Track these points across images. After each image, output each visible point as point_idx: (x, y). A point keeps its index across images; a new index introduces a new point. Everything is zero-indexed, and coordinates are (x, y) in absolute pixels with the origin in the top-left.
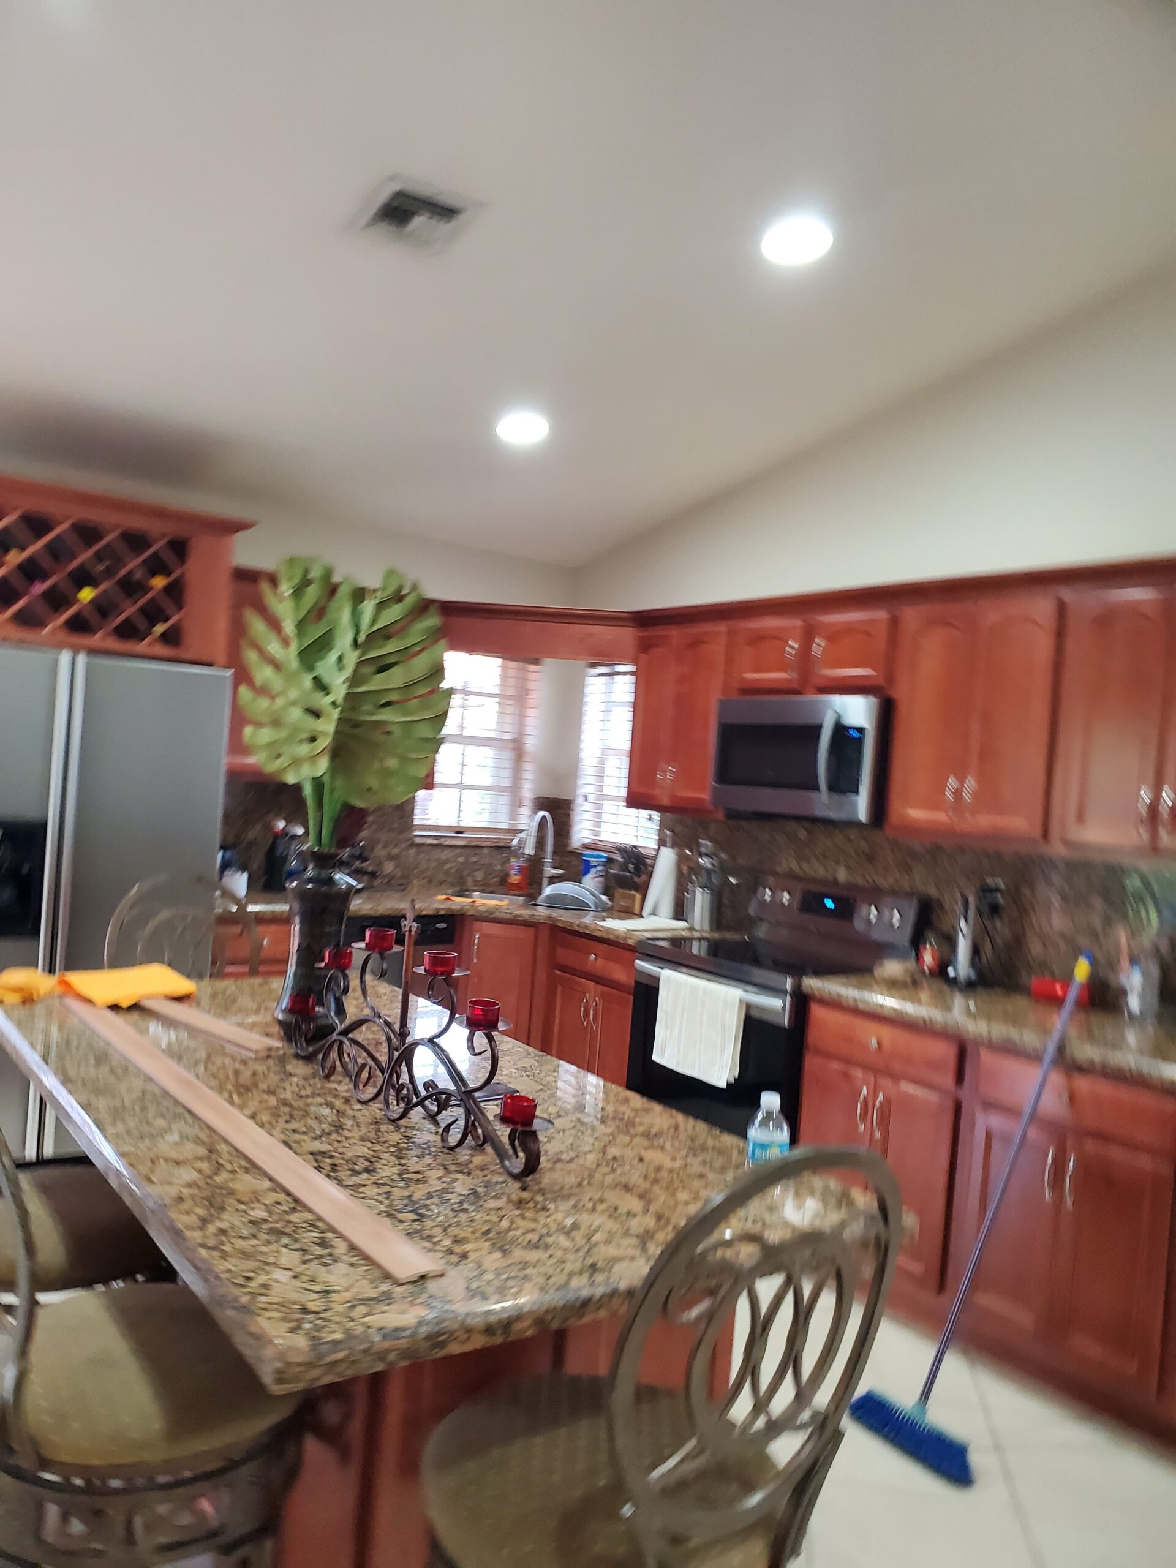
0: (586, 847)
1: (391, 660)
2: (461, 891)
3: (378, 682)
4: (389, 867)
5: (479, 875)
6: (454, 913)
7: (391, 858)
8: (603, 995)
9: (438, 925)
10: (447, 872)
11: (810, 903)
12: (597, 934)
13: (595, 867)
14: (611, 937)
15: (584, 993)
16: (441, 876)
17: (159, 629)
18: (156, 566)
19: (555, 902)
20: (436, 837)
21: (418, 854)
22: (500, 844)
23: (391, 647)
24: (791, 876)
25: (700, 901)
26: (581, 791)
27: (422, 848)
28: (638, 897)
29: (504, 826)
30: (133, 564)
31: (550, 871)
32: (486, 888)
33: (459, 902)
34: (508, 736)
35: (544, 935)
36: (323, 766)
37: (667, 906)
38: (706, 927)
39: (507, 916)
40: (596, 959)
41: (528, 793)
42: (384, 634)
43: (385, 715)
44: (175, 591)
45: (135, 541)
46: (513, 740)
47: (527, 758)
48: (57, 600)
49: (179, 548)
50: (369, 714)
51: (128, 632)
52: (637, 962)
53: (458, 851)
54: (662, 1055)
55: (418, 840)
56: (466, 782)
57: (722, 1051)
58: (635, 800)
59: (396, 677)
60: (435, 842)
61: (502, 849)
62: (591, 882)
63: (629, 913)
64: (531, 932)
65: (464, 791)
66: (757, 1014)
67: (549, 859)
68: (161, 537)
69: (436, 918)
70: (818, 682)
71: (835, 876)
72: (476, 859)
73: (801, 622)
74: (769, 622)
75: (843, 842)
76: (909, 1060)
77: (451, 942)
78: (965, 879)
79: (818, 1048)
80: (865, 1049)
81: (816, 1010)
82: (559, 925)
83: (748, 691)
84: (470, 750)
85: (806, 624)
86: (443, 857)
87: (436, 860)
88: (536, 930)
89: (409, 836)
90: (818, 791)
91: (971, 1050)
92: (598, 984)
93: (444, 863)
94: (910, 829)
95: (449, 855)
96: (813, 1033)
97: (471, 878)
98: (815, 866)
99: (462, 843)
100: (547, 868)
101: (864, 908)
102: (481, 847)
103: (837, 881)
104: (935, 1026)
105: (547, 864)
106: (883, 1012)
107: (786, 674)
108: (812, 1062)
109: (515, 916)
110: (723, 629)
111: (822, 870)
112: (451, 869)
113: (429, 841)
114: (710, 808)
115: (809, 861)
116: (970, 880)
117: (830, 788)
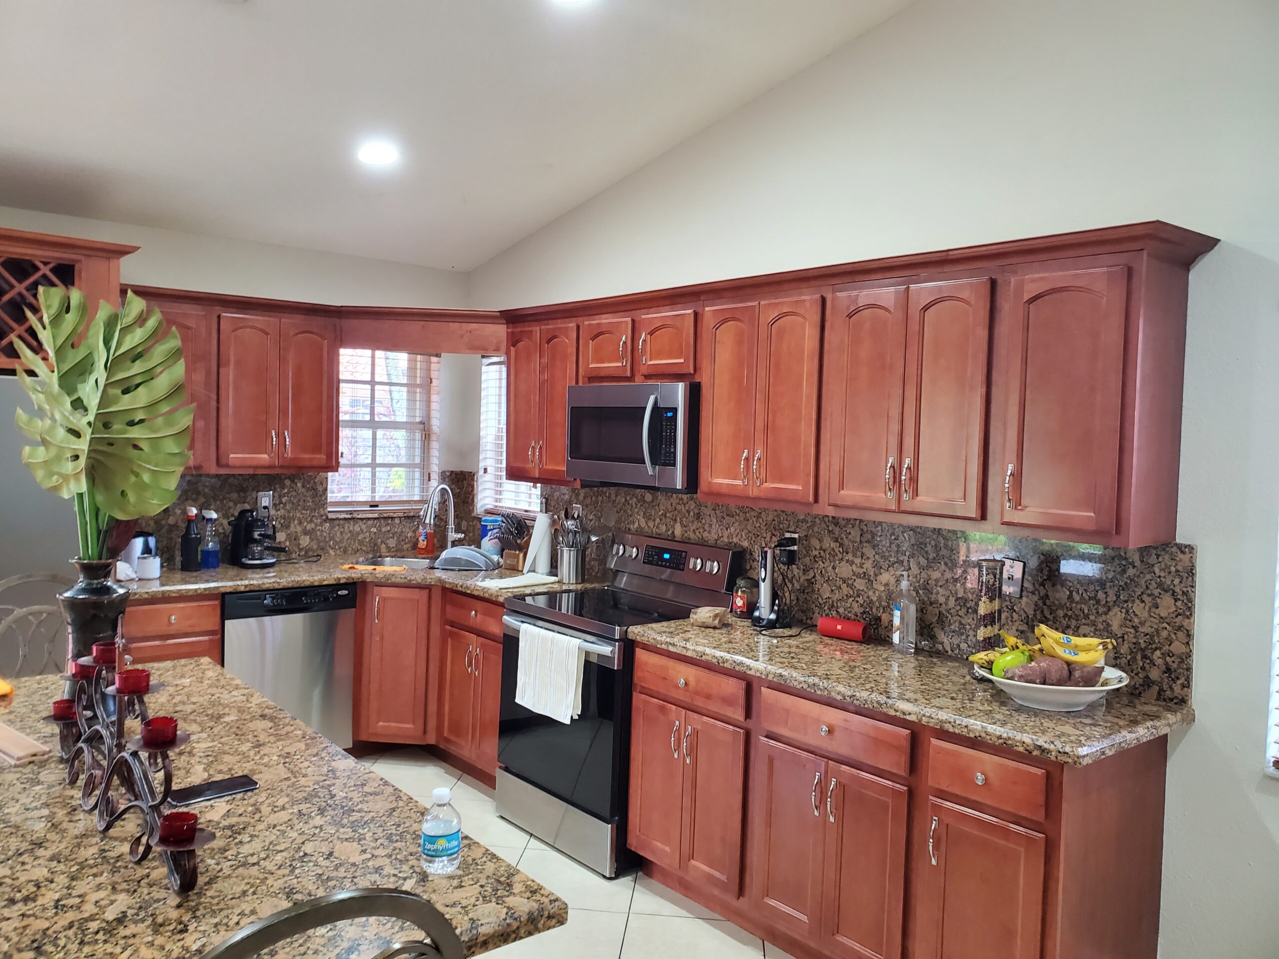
0: (489, 512)
1: (138, 380)
2: (373, 560)
3: (126, 402)
4: (305, 541)
5: (392, 543)
6: (355, 580)
7: (306, 533)
8: (483, 646)
9: (339, 593)
10: (361, 542)
11: (653, 556)
12: (476, 593)
13: (492, 530)
14: (487, 595)
15: (469, 645)
16: (356, 545)
19: (454, 564)
20: (351, 512)
21: (332, 528)
22: (412, 514)
23: (138, 368)
24: (640, 532)
25: (568, 557)
26: (482, 465)
27: (337, 522)
28: (521, 555)
29: (417, 498)
31: (453, 536)
32: (398, 553)
33: (363, 570)
34: (418, 420)
35: (437, 596)
36: (83, 484)
37: (543, 563)
38: (573, 580)
39: (403, 581)
40: (476, 615)
41: (435, 470)
42: (136, 355)
43: (135, 433)
46: (422, 423)
47: (433, 437)
50: (119, 431)
52: (505, 617)
53: (370, 522)
54: (523, 698)
55: (331, 516)
56: (379, 460)
57: (568, 693)
58: (515, 473)
59: (142, 397)
60: (349, 516)
61: (412, 518)
62: (489, 544)
63: (515, 570)
64: (425, 593)
65: (377, 469)
66: (594, 659)
67: (451, 526)
68: (45, 264)
69: (338, 586)
70: (644, 370)
71: (673, 532)
72: (389, 528)
73: (629, 319)
74: (606, 320)
75: (679, 504)
76: (708, 697)
77: (354, 606)
78: (769, 534)
79: (642, 687)
80: (677, 687)
81: (640, 654)
82: (447, 586)
83: (591, 379)
84: (380, 433)
85: (633, 321)
86: (357, 528)
87: (350, 532)
88: (430, 591)
89: (322, 513)
90: (645, 463)
91: (755, 685)
92: (478, 635)
93: (358, 534)
94: (716, 494)
95: (364, 527)
96: (638, 674)
97: (383, 546)
98: (659, 524)
99: (376, 515)
100: (450, 534)
101: (692, 561)
102: (392, 518)
103: (674, 537)
104: (725, 665)
105: (450, 530)
106: (689, 654)
107: (620, 364)
108: (638, 699)
109: (410, 581)
110: (572, 325)
111: (664, 528)
112: (365, 538)
113: (343, 516)
114: (568, 479)
115: (654, 520)
116: (773, 535)
117: (654, 463)
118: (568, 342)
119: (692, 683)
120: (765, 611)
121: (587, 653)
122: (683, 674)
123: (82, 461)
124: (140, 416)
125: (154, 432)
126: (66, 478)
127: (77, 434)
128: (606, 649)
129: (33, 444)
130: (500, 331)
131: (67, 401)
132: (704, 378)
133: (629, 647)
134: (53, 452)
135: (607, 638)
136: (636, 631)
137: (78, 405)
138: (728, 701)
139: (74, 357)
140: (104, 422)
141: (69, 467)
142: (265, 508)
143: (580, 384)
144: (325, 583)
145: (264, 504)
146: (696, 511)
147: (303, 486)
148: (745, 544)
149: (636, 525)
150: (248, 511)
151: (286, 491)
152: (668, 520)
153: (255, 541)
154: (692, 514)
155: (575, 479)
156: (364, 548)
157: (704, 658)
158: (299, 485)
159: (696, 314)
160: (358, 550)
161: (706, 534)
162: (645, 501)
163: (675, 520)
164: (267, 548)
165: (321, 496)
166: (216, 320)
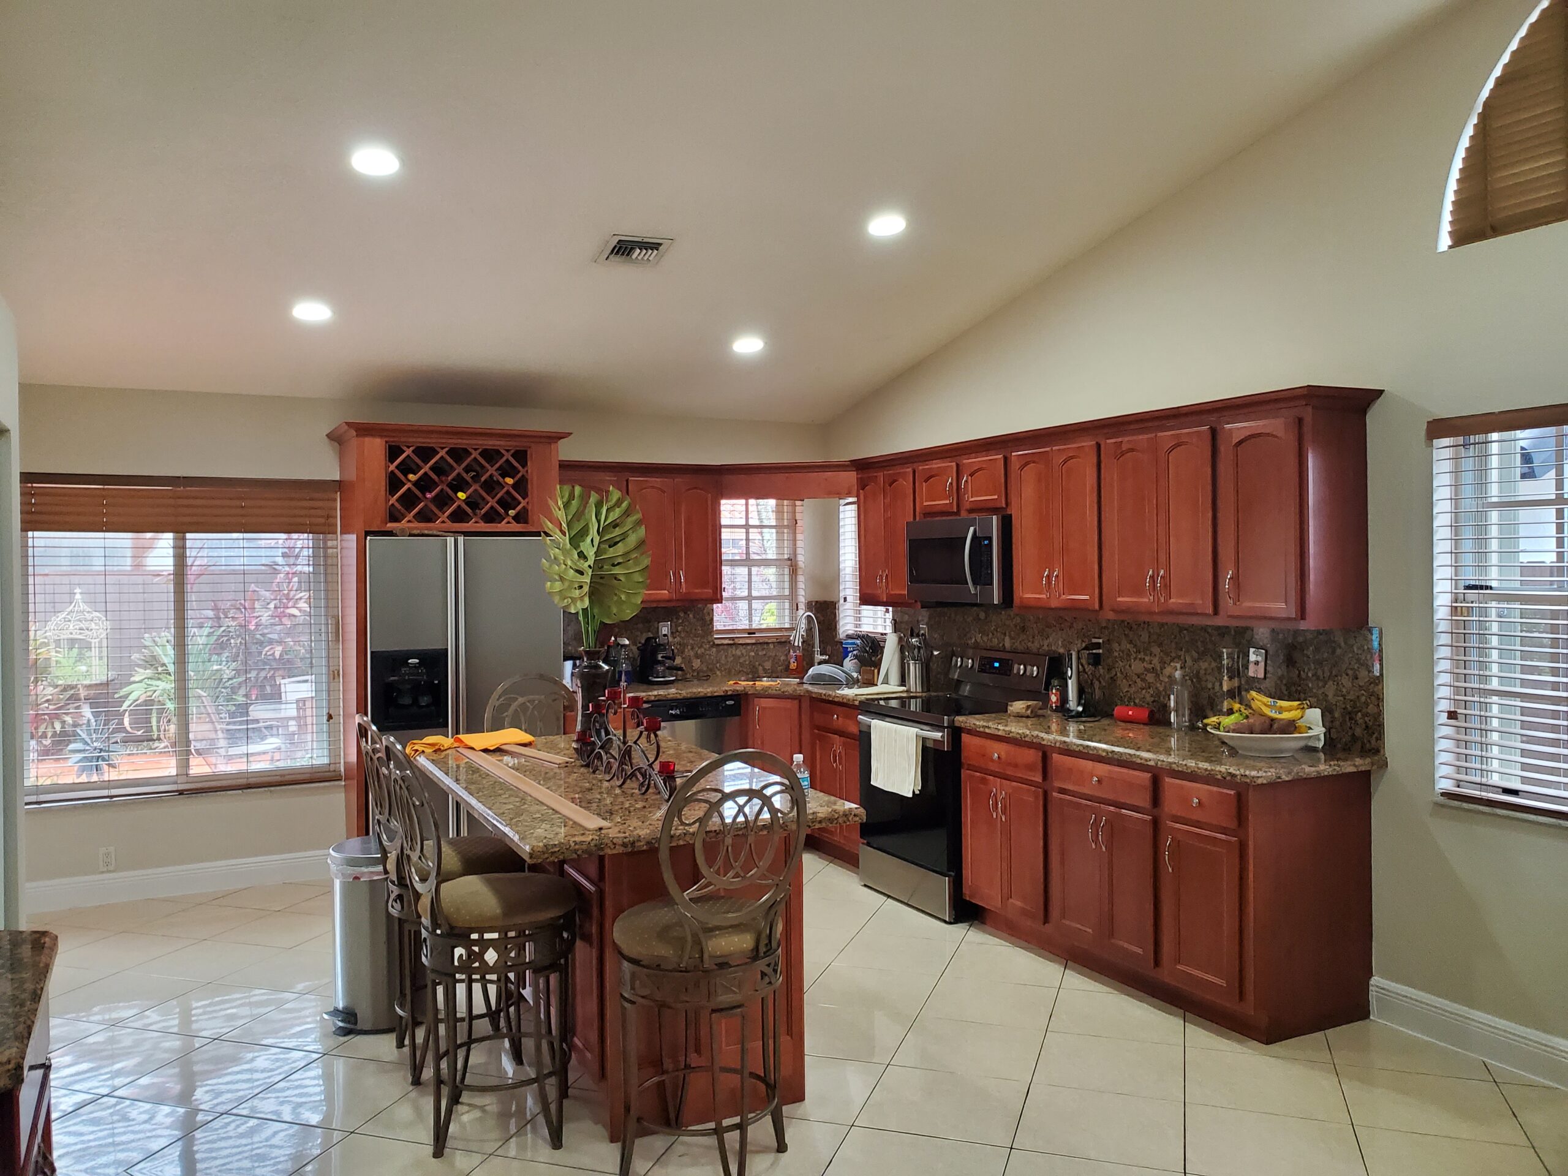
0: (849, 637)
1: (618, 539)
2: (753, 678)
3: (611, 553)
4: (697, 664)
5: (768, 665)
6: (739, 692)
7: (697, 656)
8: (844, 744)
9: (727, 703)
10: (742, 665)
11: (985, 666)
12: (836, 700)
13: (851, 651)
14: (845, 701)
15: (833, 745)
16: (738, 668)
17: (512, 512)
18: (507, 470)
19: (819, 679)
20: (733, 639)
21: (718, 652)
22: (783, 640)
23: (617, 531)
24: (976, 646)
25: (913, 669)
26: (842, 595)
27: (721, 647)
28: (876, 671)
29: (787, 626)
30: (492, 470)
31: (819, 657)
32: (773, 674)
33: (744, 684)
34: (786, 557)
35: (806, 705)
36: (587, 603)
37: (894, 677)
38: (919, 689)
39: (777, 692)
40: (837, 718)
41: (802, 600)
42: (615, 525)
43: (616, 571)
44: (521, 486)
45: (490, 455)
46: (789, 559)
47: (800, 572)
48: (442, 501)
49: (521, 456)
50: (608, 570)
51: (491, 517)
52: (860, 716)
53: (749, 647)
54: (876, 780)
55: (717, 642)
56: (755, 593)
57: (909, 772)
58: (867, 598)
59: (620, 549)
60: (731, 642)
61: (784, 643)
62: (849, 664)
63: (872, 684)
64: (796, 702)
65: (753, 601)
66: (930, 744)
67: (817, 649)
68: (508, 451)
69: (726, 697)
70: (967, 506)
71: (1004, 645)
72: (764, 653)
73: (954, 464)
74: (936, 465)
75: (1007, 619)
76: (1016, 766)
77: (739, 714)
78: (1080, 641)
79: (969, 765)
80: (992, 760)
81: (965, 737)
82: (814, 696)
83: (927, 514)
84: (754, 570)
85: (958, 465)
86: (738, 653)
87: (733, 655)
88: (800, 701)
89: (710, 639)
90: (967, 584)
91: (1048, 754)
92: (840, 736)
93: (739, 657)
94: (1027, 607)
95: (744, 651)
96: (964, 754)
97: (761, 668)
98: (992, 638)
99: (754, 641)
100: (816, 656)
101: (1016, 666)
102: (768, 643)
103: (1005, 648)
104: (1026, 739)
105: (816, 653)
106: (1000, 733)
107: (948, 502)
108: (965, 773)
109: (783, 692)
110: (910, 470)
111: (995, 641)
112: (745, 661)
113: (727, 642)
114: (911, 601)
115: (988, 635)
116: (1083, 641)
117: (975, 583)
118: (906, 484)
119: (1003, 756)
120: (1073, 704)
121: (924, 739)
122: (997, 751)
123: (586, 589)
124: (620, 560)
125: (628, 570)
126: (574, 600)
127: (581, 573)
128: (938, 735)
129: (553, 580)
130: (851, 477)
131: (575, 553)
132: (1013, 511)
133: (956, 733)
134: (567, 584)
135: (938, 727)
136: (960, 720)
137: (582, 556)
138: (1030, 767)
139: (578, 527)
140: (598, 564)
141: (577, 593)
142: (665, 635)
143: (917, 519)
144: (716, 694)
145: (664, 633)
146: (1022, 625)
147: (694, 617)
148: (1061, 650)
149: (973, 640)
150: (653, 638)
151: (681, 621)
152: (999, 634)
153: (659, 662)
154: (1018, 627)
155: (916, 601)
156: (745, 670)
157: (1011, 735)
158: (691, 616)
159: (1006, 459)
160: (740, 671)
161: (1030, 644)
162: (980, 619)
163: (1005, 634)
164: (669, 668)
165: (709, 625)
166: (625, 483)
